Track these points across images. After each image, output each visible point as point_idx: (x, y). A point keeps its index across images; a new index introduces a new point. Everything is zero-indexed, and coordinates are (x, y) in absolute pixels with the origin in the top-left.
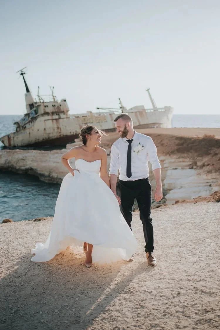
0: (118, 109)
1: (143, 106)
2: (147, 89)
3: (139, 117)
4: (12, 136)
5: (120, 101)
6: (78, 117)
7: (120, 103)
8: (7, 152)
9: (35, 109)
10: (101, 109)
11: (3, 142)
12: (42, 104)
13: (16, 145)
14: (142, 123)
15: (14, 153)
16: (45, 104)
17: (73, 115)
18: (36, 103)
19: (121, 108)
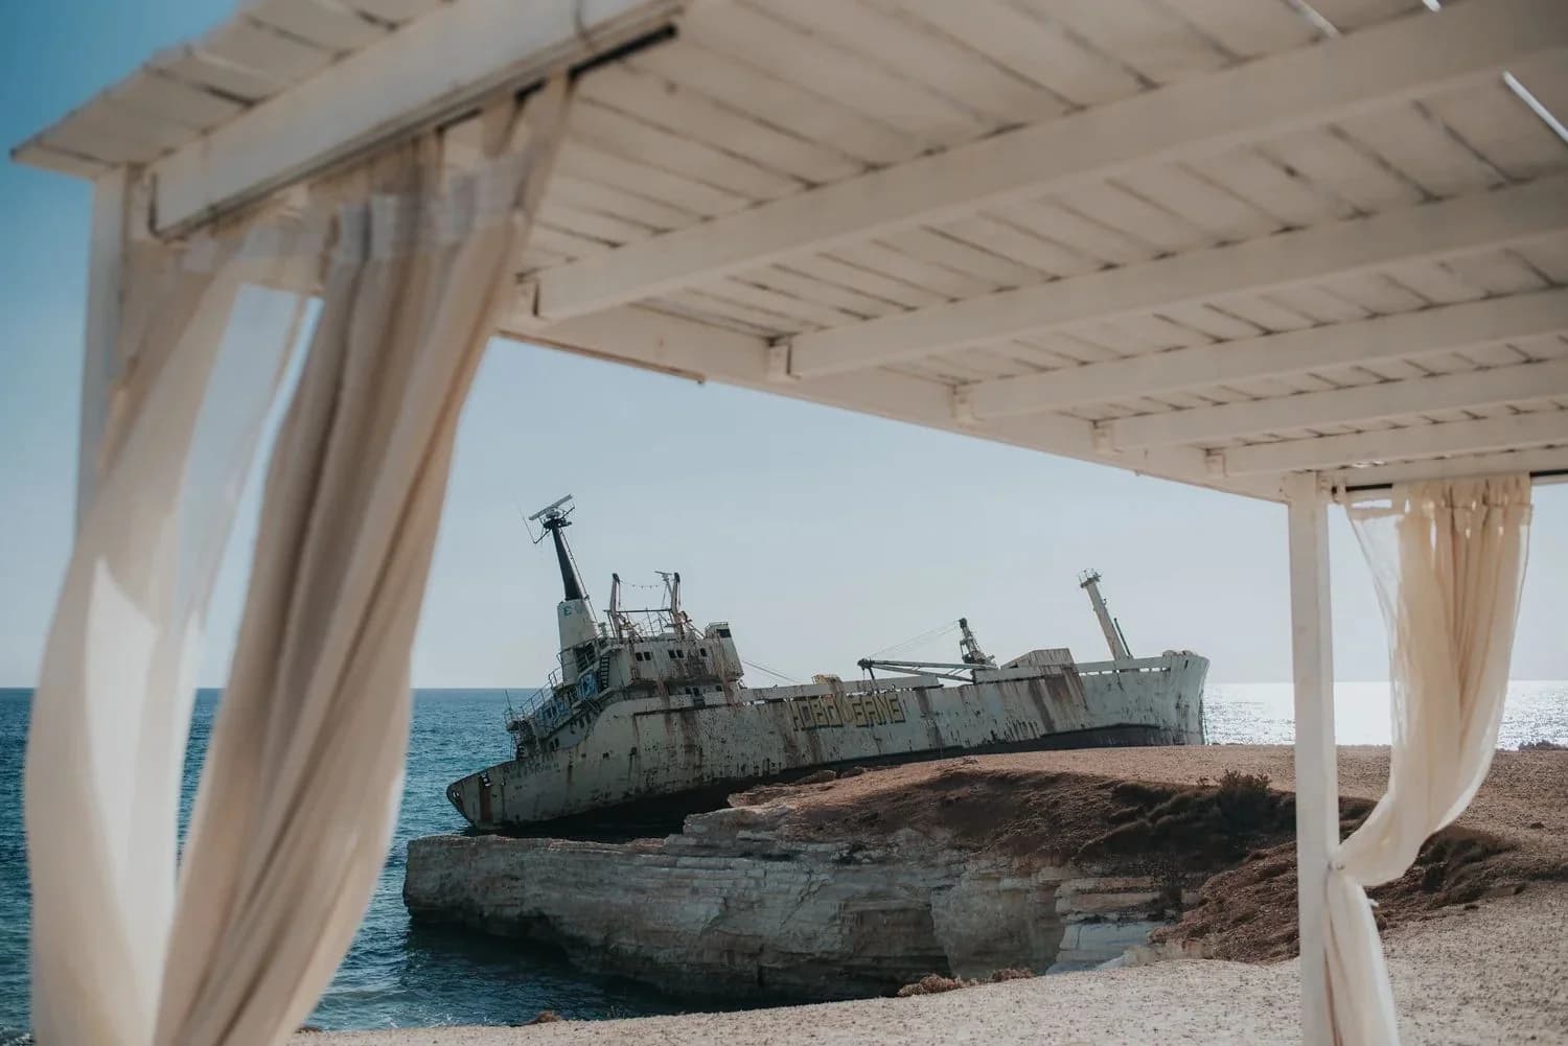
0: (957, 666)
1: (1067, 651)
2: (1084, 580)
3: (1047, 700)
4: (497, 778)
5: (968, 633)
6: (781, 700)
7: (968, 640)
9: (596, 666)
10: (885, 665)
11: (459, 804)
12: (625, 648)
13: (511, 817)
14: (1059, 727)
16: (639, 648)
17: (758, 692)
18: (603, 643)
19: (967, 659)
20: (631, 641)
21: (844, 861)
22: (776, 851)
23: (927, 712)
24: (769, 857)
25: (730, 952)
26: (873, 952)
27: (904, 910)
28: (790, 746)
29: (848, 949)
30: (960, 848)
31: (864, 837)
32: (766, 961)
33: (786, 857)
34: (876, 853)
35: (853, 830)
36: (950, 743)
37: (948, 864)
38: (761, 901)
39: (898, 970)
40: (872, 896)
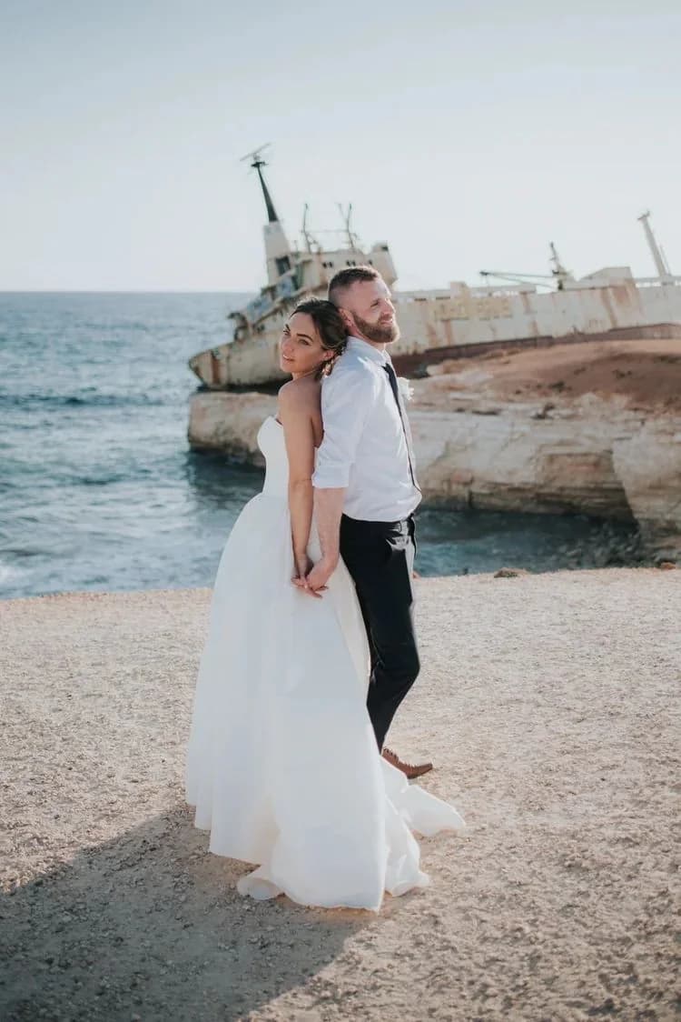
0: (546, 277)
1: (628, 268)
2: (640, 216)
3: (613, 303)
4: (222, 357)
5: (554, 252)
6: (425, 300)
7: (555, 259)
8: (223, 399)
9: (292, 272)
10: (495, 274)
11: (197, 371)
12: (314, 258)
13: (234, 380)
14: (622, 323)
15: (242, 404)
16: (326, 259)
17: (409, 294)
18: (297, 255)
19: (556, 273)
20: (319, 254)
21: (540, 417)
22: (483, 409)
23: (528, 311)
24: (478, 413)
25: (449, 482)
26: (558, 484)
27: (585, 455)
28: (432, 333)
29: (542, 482)
30: (636, 410)
31: (555, 399)
32: (475, 488)
33: (493, 413)
34: (565, 412)
35: (545, 394)
36: (543, 332)
37: (626, 421)
38: (473, 445)
39: (575, 497)
40: (561, 443)
